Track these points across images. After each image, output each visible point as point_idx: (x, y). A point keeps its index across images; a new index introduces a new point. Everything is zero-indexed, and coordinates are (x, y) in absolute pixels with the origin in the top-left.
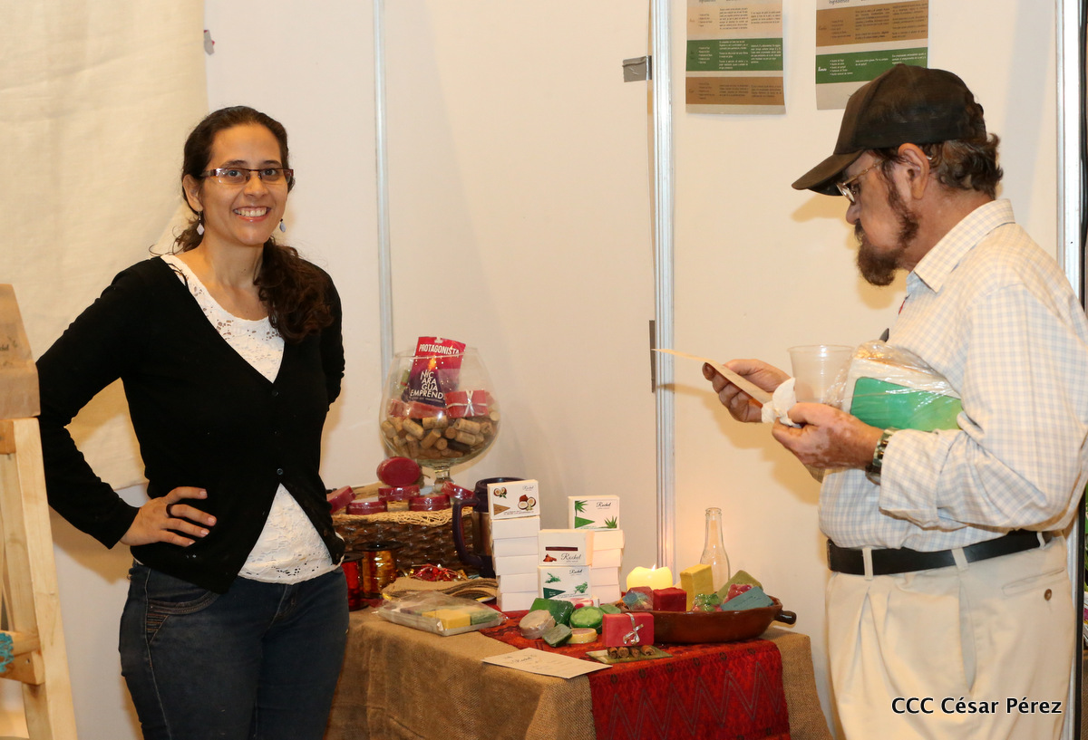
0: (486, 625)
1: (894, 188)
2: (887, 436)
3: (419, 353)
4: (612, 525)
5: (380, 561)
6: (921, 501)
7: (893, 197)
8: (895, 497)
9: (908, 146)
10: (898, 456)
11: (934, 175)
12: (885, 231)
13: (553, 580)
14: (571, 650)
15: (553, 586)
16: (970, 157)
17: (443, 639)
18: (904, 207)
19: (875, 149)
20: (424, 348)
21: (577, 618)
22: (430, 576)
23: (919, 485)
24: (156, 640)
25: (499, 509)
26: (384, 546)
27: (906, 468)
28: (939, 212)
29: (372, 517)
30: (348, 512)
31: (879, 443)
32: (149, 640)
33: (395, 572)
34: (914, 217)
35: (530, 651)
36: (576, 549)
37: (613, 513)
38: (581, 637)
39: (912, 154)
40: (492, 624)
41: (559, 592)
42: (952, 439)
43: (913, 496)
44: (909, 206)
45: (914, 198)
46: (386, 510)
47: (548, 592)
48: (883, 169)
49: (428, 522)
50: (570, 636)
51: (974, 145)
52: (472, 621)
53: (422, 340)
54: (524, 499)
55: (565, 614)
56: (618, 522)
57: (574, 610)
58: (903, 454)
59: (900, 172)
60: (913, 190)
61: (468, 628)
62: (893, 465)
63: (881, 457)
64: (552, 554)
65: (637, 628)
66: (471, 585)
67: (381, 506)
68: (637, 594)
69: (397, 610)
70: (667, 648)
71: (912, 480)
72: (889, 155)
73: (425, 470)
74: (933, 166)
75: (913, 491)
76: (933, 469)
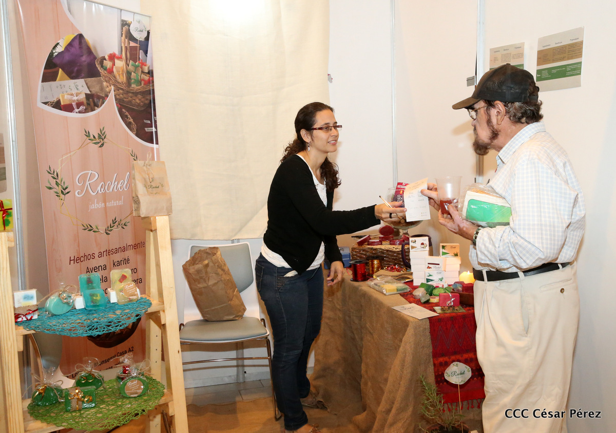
0: (403, 292)
1: (490, 118)
2: (479, 229)
3: (397, 188)
4: (456, 255)
5: (376, 262)
6: (493, 260)
7: (489, 122)
8: (483, 257)
9: (498, 102)
10: (481, 241)
11: (508, 116)
12: (485, 135)
13: (430, 276)
14: (429, 305)
15: (430, 278)
16: (526, 111)
17: (385, 296)
18: (493, 127)
19: (485, 100)
20: (399, 186)
21: (436, 292)
22: (392, 270)
23: (491, 253)
24: (281, 290)
25: (413, 247)
26: (377, 258)
27: (485, 246)
28: (509, 131)
29: (375, 247)
30: (368, 245)
31: (475, 233)
32: (278, 290)
33: (381, 267)
34: (497, 131)
35: (413, 305)
36: (439, 264)
37: (457, 250)
38: (435, 300)
39: (499, 106)
40: (405, 291)
41: (432, 280)
42: (502, 232)
43: (489, 257)
44: (495, 127)
45: (498, 124)
46: (381, 244)
47: (428, 280)
48: (487, 109)
49: (394, 250)
50: (429, 300)
51: (529, 106)
52: (397, 290)
53: (399, 184)
54: (422, 244)
55: (430, 290)
56: (459, 254)
57: (435, 288)
58: (483, 240)
59: (493, 112)
60: (497, 120)
61: (396, 292)
62: (480, 245)
63: (476, 238)
64: (430, 266)
65: (453, 299)
66: (405, 274)
67: (380, 243)
68: (457, 284)
69: (373, 283)
70: (466, 307)
71: (488, 251)
72: (490, 104)
73: (401, 231)
74: (507, 112)
75: (489, 255)
76: (495, 247)
